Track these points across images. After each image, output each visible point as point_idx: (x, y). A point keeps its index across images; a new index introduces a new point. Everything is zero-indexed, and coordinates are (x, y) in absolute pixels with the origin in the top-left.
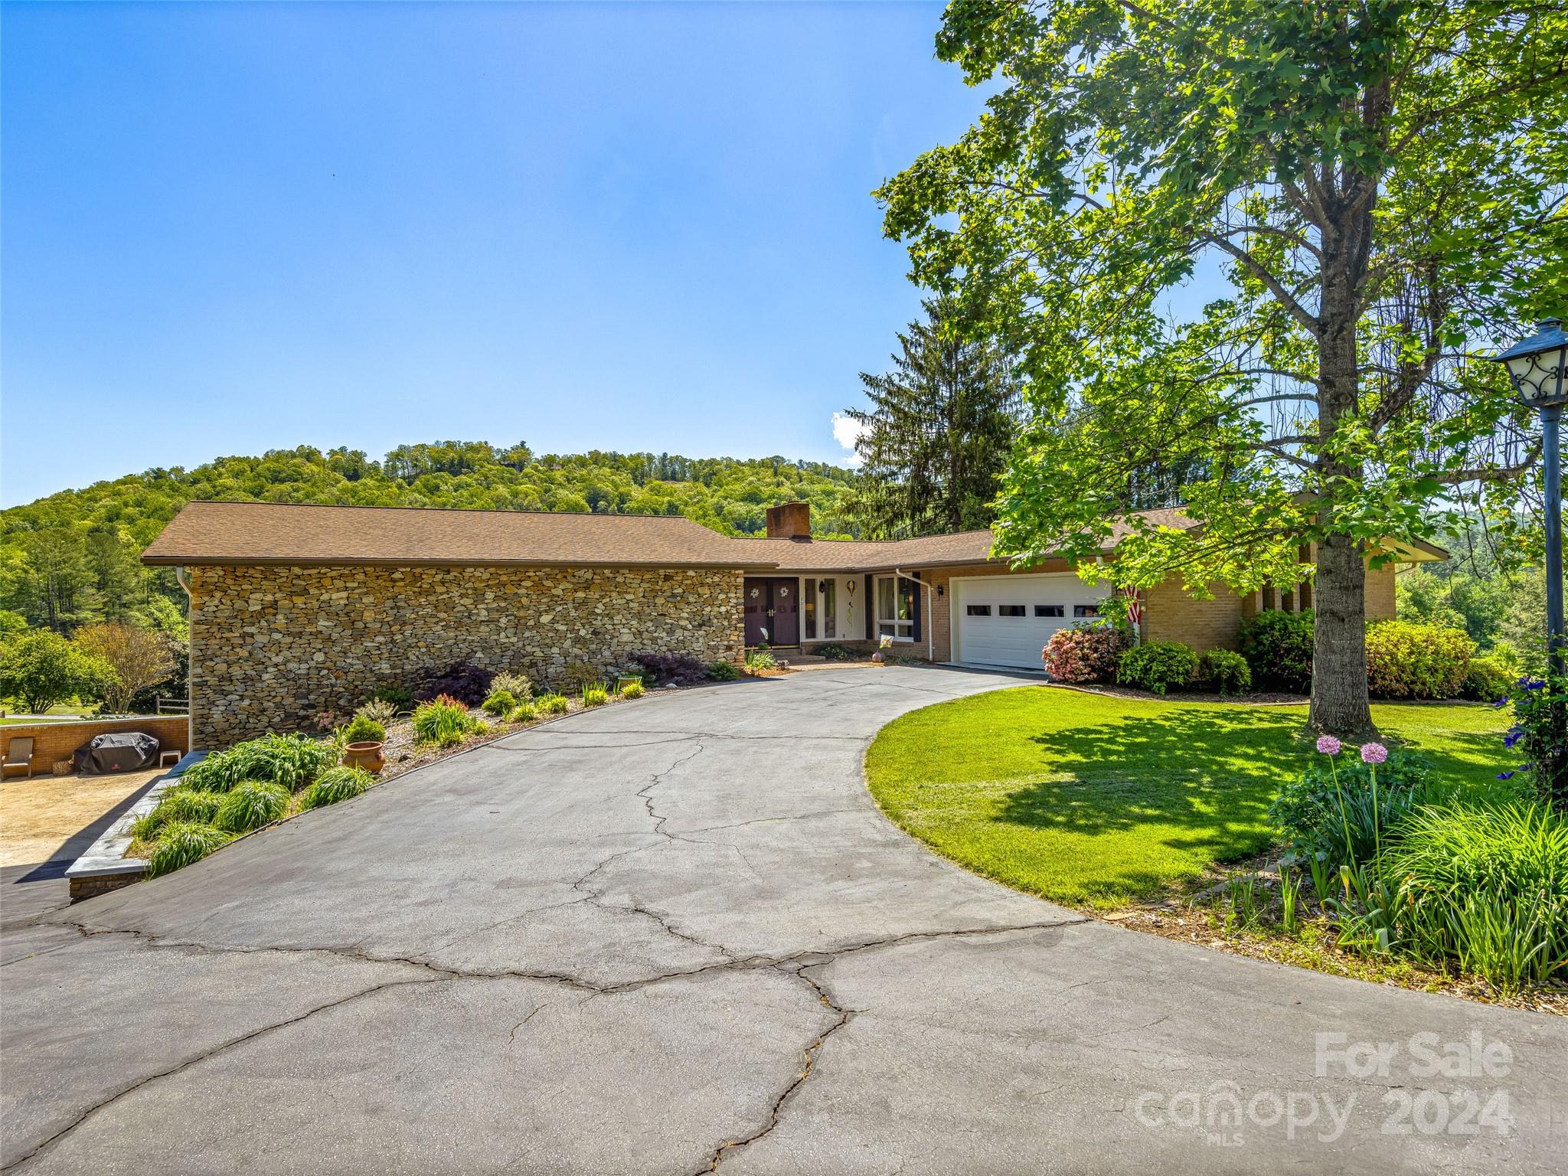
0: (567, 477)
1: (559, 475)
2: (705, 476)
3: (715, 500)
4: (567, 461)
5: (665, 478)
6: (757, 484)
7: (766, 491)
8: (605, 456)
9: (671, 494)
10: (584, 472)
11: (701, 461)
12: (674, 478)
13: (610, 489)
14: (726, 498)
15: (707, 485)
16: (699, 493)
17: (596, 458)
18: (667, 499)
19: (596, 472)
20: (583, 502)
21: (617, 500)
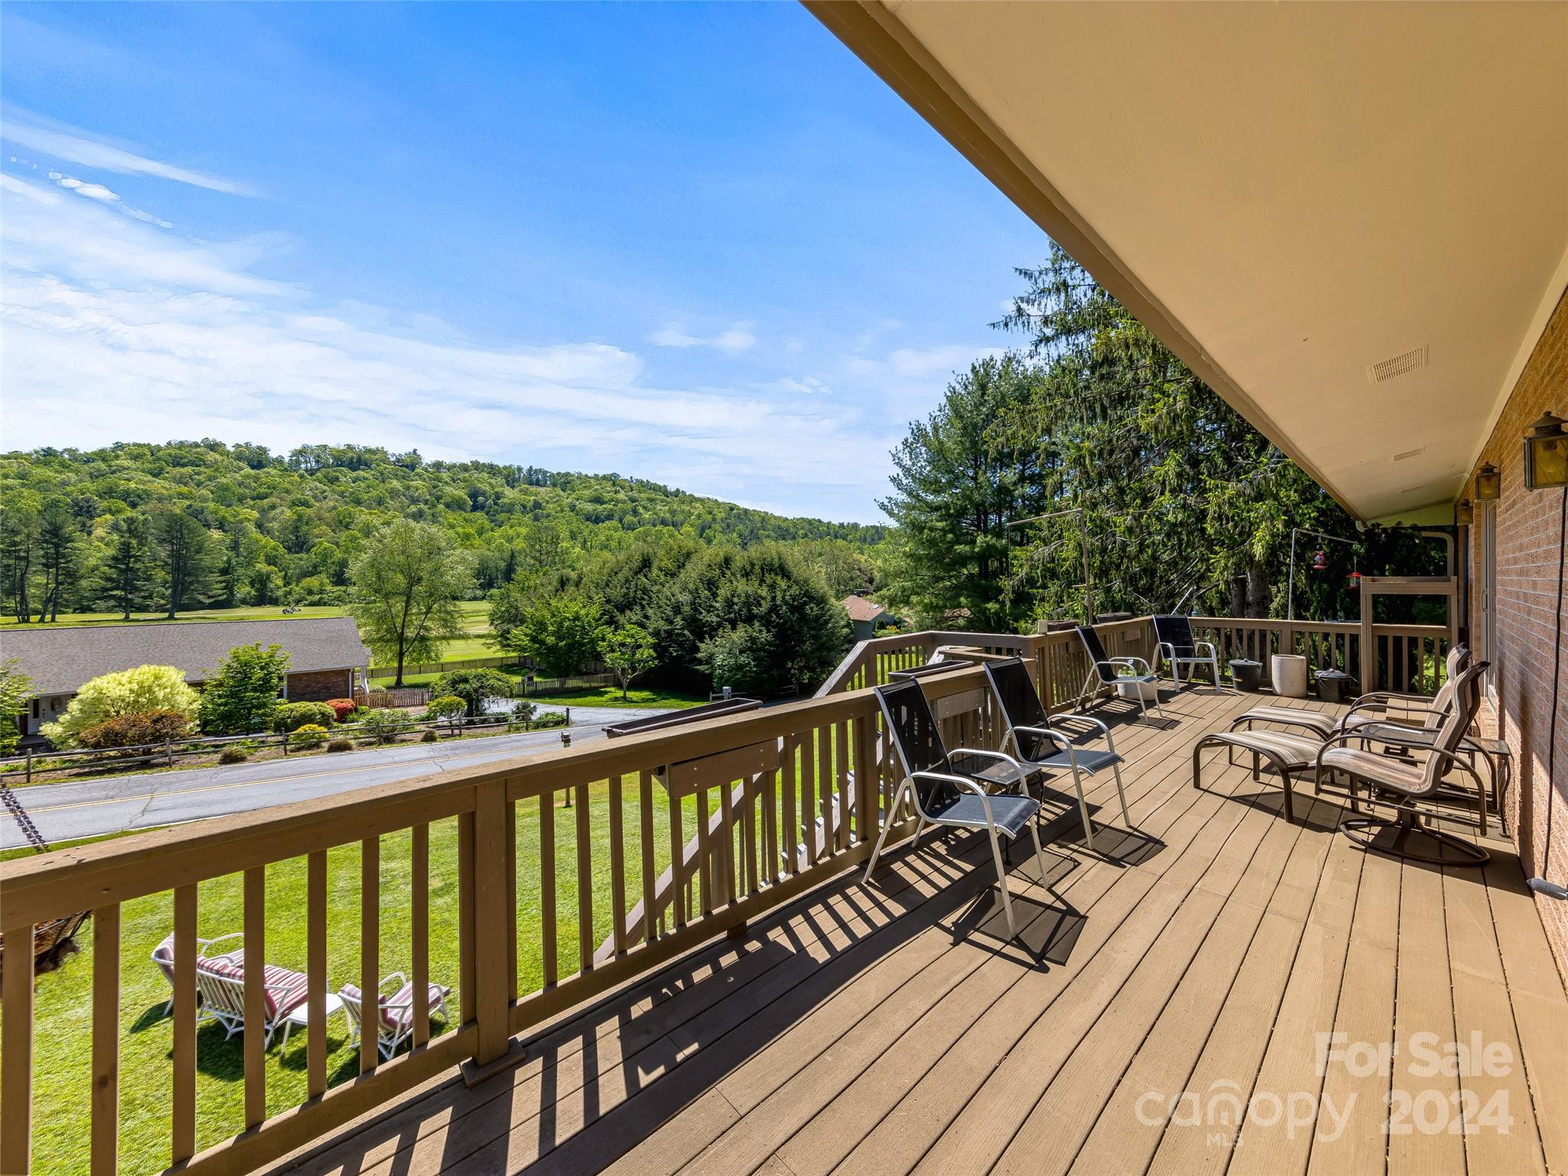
0: (452, 478)
1: (445, 475)
2: (561, 484)
3: (570, 500)
4: (451, 467)
5: (531, 484)
6: (601, 491)
7: (607, 496)
8: (484, 465)
9: (536, 495)
10: (467, 475)
11: (558, 474)
12: (538, 483)
13: (487, 488)
14: (578, 500)
15: (564, 490)
16: (557, 495)
17: (477, 466)
18: (532, 498)
19: (476, 475)
20: (466, 497)
21: (493, 497)
